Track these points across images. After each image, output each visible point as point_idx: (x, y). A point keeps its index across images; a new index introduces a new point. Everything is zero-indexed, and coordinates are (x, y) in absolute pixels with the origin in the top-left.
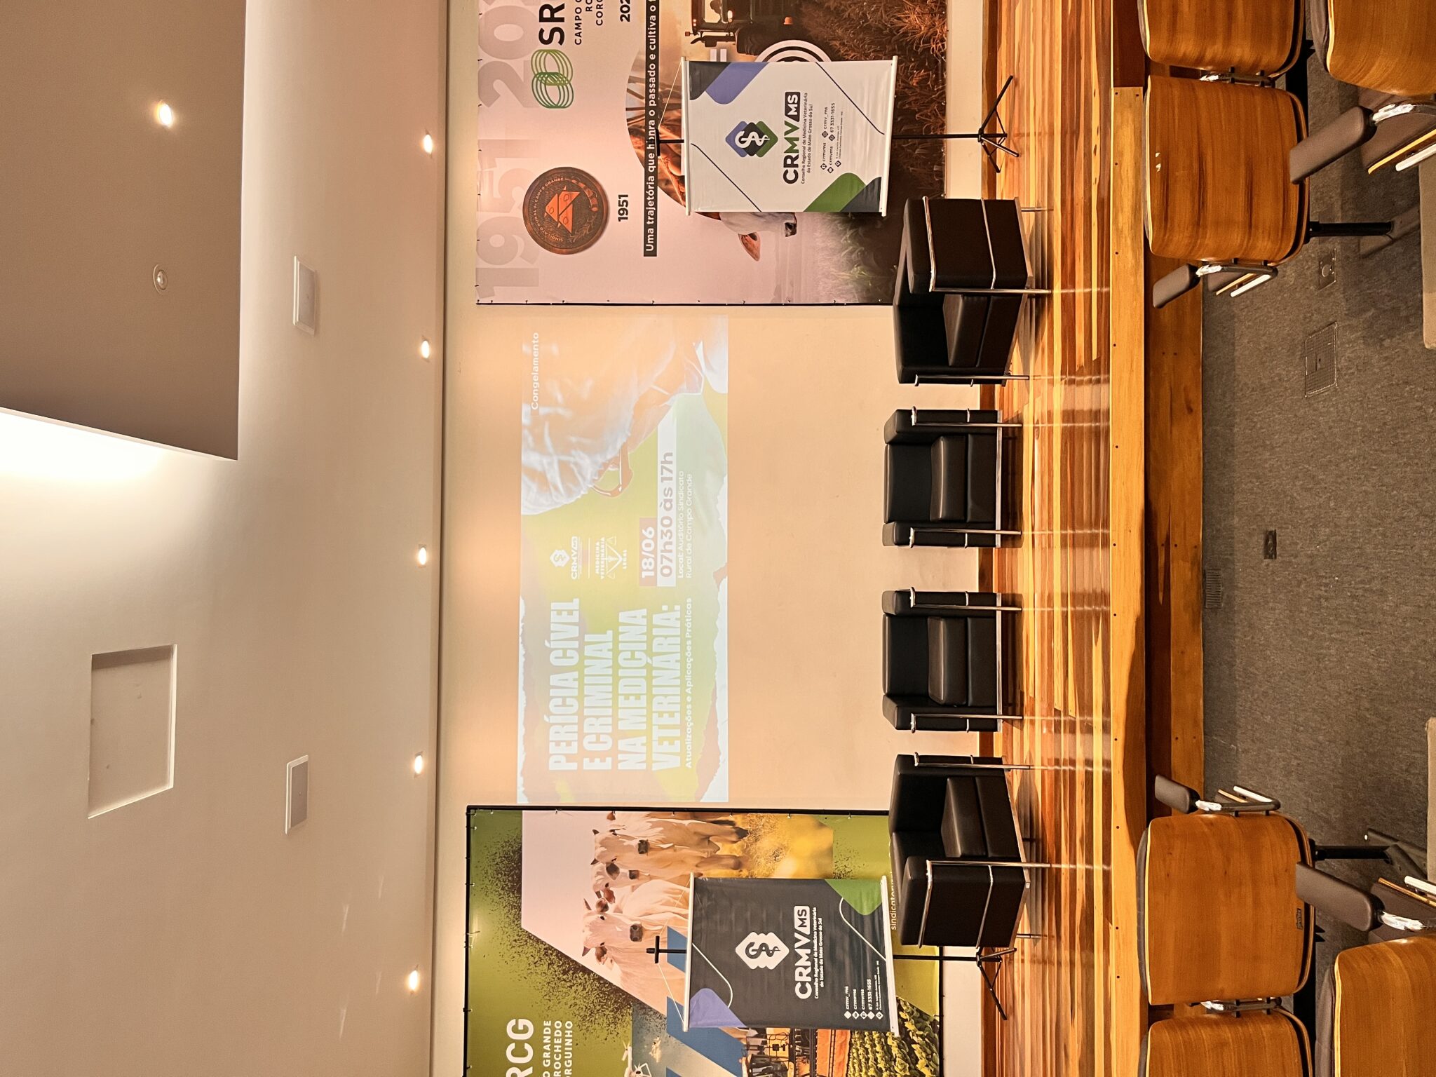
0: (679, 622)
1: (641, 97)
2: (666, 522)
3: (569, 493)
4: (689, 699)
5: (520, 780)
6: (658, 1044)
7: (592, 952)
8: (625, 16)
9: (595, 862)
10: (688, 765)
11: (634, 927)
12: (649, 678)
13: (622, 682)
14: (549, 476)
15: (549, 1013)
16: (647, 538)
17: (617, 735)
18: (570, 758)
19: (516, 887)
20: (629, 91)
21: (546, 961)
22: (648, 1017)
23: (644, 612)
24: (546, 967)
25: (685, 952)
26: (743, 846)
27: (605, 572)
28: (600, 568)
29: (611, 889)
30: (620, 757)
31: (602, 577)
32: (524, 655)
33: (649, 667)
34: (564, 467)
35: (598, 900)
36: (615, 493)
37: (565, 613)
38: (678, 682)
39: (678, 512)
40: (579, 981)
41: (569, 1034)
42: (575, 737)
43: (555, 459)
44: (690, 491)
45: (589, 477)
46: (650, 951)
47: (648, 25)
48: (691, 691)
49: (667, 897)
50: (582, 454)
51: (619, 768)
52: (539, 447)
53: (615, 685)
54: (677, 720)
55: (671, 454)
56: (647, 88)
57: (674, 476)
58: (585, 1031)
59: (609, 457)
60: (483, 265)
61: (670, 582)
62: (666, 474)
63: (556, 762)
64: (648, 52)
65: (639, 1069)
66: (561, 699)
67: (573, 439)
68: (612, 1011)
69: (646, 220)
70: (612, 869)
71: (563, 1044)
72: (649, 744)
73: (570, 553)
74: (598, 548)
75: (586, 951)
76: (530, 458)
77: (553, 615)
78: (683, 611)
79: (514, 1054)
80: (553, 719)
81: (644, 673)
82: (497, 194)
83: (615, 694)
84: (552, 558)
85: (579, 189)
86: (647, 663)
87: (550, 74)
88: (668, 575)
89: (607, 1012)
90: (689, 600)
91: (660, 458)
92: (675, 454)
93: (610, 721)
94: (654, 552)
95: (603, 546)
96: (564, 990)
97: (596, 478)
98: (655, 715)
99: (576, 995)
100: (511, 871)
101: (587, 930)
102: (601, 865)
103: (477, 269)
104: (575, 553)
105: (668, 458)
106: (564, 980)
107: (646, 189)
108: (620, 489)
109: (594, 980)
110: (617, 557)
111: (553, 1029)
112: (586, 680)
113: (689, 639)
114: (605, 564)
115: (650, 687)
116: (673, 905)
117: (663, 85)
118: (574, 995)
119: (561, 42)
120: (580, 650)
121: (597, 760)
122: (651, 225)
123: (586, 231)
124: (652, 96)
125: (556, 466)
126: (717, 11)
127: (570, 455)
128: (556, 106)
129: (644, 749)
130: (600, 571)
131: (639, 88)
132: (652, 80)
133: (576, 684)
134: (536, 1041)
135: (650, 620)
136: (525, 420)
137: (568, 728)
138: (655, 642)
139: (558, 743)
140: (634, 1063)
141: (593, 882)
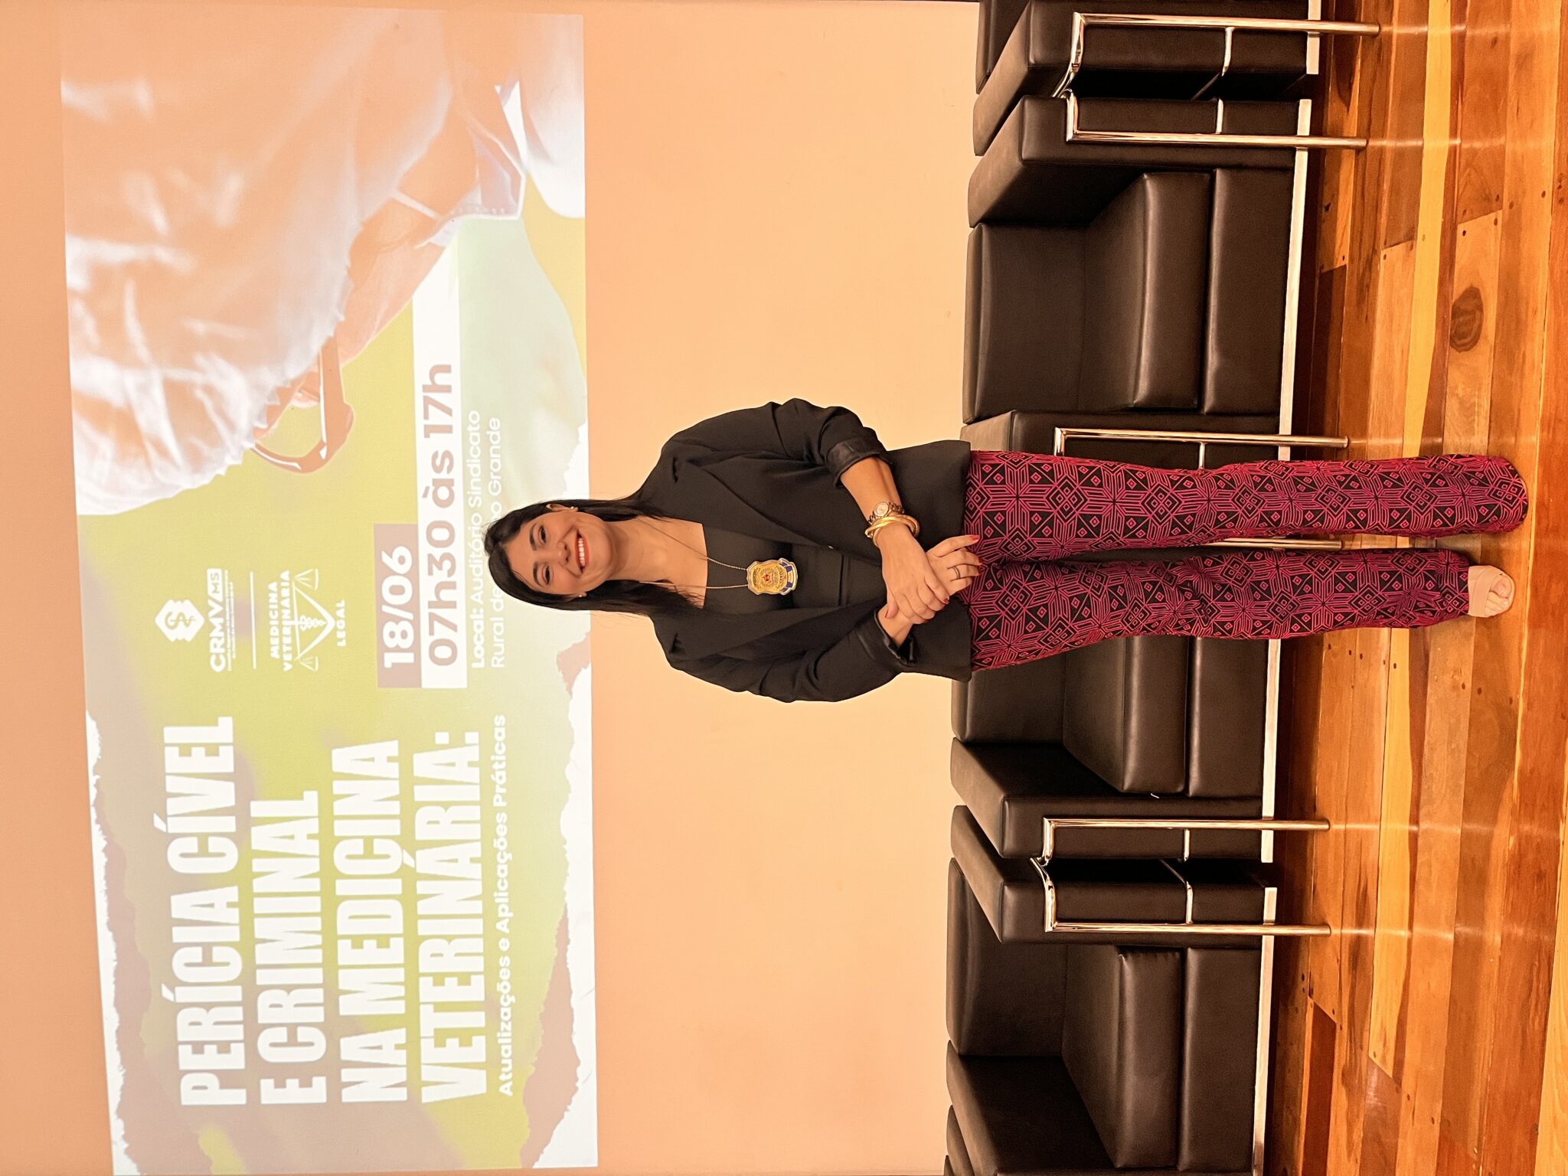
0: (477, 770)
2: (441, 534)
3: (196, 460)
4: (504, 945)
10: (506, 1090)
12: (409, 900)
13: (344, 910)
14: (142, 420)
16: (395, 574)
17: (338, 1026)
18: (228, 1079)
23: (392, 747)
27: (295, 655)
28: (281, 644)
30: (347, 1075)
31: (288, 667)
32: (105, 850)
33: (408, 875)
34: (179, 397)
36: (310, 463)
37: (198, 752)
38: (478, 907)
42: (238, 1032)
43: (156, 377)
44: (496, 458)
45: (243, 422)
48: (509, 925)
50: (222, 364)
51: (344, 1100)
52: (115, 348)
53: (328, 914)
54: (476, 991)
55: (447, 369)
57: (455, 421)
59: (294, 370)
61: (452, 679)
62: (437, 417)
63: (195, 1088)
66: (199, 950)
67: (200, 327)
72: (412, 1047)
73: (204, 610)
74: (273, 598)
77: (171, 755)
78: (487, 746)
80: (182, 995)
81: (396, 886)
83: (330, 936)
84: (160, 620)
86: (403, 865)
88: (452, 660)
90: (500, 720)
91: (421, 378)
92: (456, 369)
93: (318, 995)
94: (413, 606)
95: (285, 593)
97: (264, 426)
98: (425, 983)
104: (218, 609)
105: (441, 379)
108: (323, 453)
110: (321, 617)
112: (260, 905)
113: (500, 810)
114: (293, 636)
115: (411, 918)
120: (241, 838)
121: (292, 1083)
125: (158, 394)
127: (192, 366)
129: (401, 1057)
130: (281, 652)
133: (234, 915)
135: (404, 762)
136: (76, 279)
137: (219, 1014)
138: (422, 816)
139: (198, 1047)
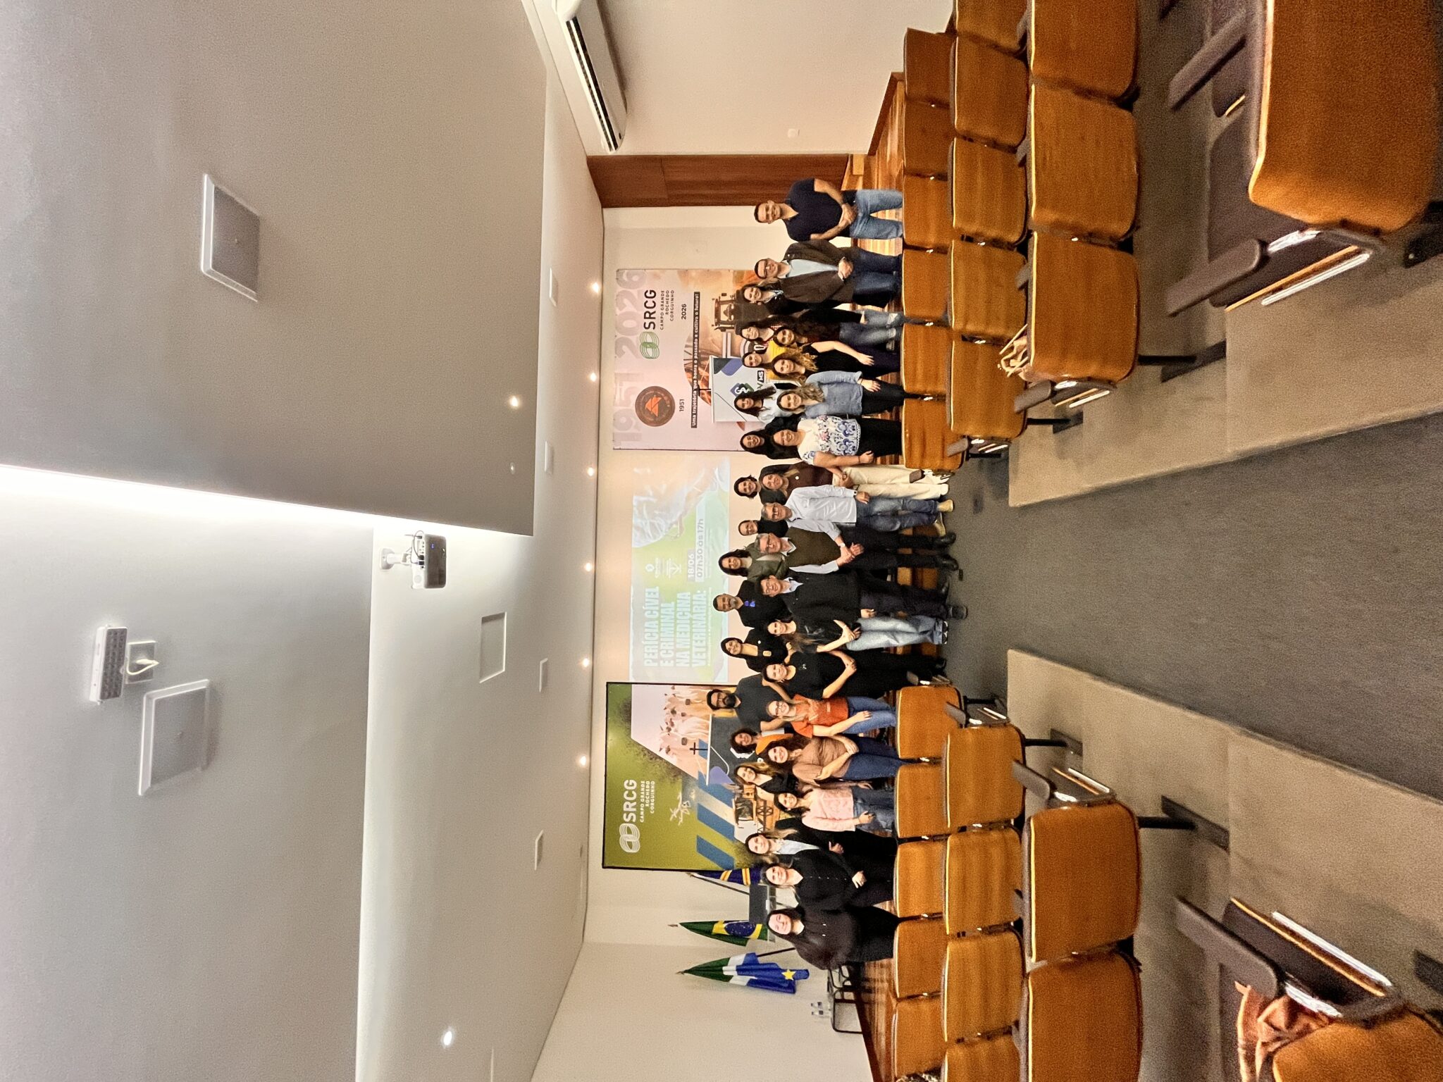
1: (690, 354)
2: (700, 552)
3: (655, 538)
4: (710, 634)
5: (631, 670)
6: (694, 792)
7: (664, 750)
8: (684, 317)
9: (665, 709)
10: (709, 665)
11: (683, 739)
12: (691, 624)
13: (678, 626)
14: (645, 530)
15: (644, 777)
16: (691, 559)
17: (676, 650)
18: (654, 661)
19: (629, 720)
20: (685, 351)
21: (642, 753)
22: (689, 780)
23: (689, 594)
24: (642, 756)
25: (707, 750)
27: (671, 575)
28: (669, 573)
29: (673, 721)
30: (677, 660)
32: (633, 613)
33: (691, 619)
34: (652, 525)
35: (666, 726)
36: (676, 537)
37: (652, 593)
38: (705, 627)
39: (706, 547)
40: (658, 763)
41: (653, 787)
42: (657, 651)
43: (648, 521)
44: (711, 537)
46: (691, 749)
47: (694, 320)
48: (711, 630)
49: (699, 725)
50: (661, 519)
51: (677, 665)
52: (641, 516)
53: (675, 627)
54: (704, 644)
56: (694, 350)
57: (703, 530)
58: (660, 786)
59: (674, 520)
60: (616, 431)
61: (702, 580)
62: (700, 529)
63: (647, 663)
64: (694, 334)
65: (685, 803)
66: (650, 633)
67: (657, 512)
68: (673, 777)
69: (692, 411)
70: (673, 712)
71: (650, 792)
72: (691, 655)
73: (655, 566)
74: (668, 563)
75: (661, 749)
76: (636, 521)
77: (647, 594)
79: (628, 795)
80: (646, 643)
81: (689, 622)
82: (623, 398)
83: (675, 632)
84: (646, 568)
85: (661, 396)
86: (691, 617)
87: (649, 343)
88: (701, 576)
89: (671, 777)
90: (710, 589)
91: (697, 522)
92: (704, 520)
93: (673, 644)
94: (694, 565)
95: (670, 562)
96: (651, 767)
97: (667, 531)
98: (694, 642)
99: (657, 768)
100: (626, 712)
101: (661, 740)
102: (669, 710)
103: (614, 434)
104: (657, 566)
105: (701, 522)
106: (651, 763)
107: (693, 397)
108: (678, 536)
109: (664, 763)
110: (676, 568)
111: (645, 784)
112: (662, 625)
114: (671, 571)
115: (692, 628)
116: (701, 728)
117: (702, 349)
118: (655, 769)
119: (654, 328)
120: (659, 611)
121: (667, 662)
122: (694, 414)
123: (664, 416)
124: (696, 354)
125: (648, 524)
126: (726, 315)
127: (655, 520)
128: (651, 358)
129: (688, 657)
131: (690, 350)
132: (696, 346)
133: (657, 626)
134: (638, 790)
135: (691, 596)
136: (635, 504)
137: (653, 647)
138: (694, 608)
139: (648, 654)
140: (683, 801)
141: (665, 718)
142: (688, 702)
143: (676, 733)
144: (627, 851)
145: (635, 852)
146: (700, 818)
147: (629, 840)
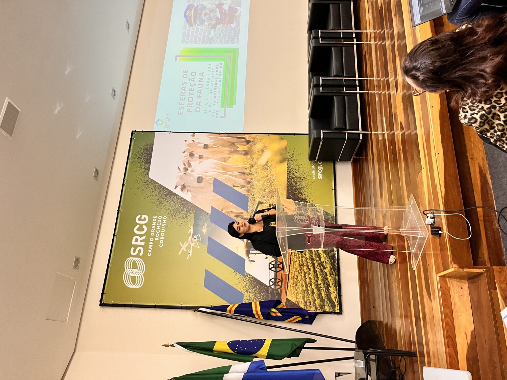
6: (205, 226)
7: (179, 187)
9: (184, 152)
11: (199, 178)
15: (157, 212)
19: (148, 161)
21: (158, 191)
22: (202, 215)
24: (157, 193)
26: (248, 147)
29: (190, 162)
35: (184, 166)
40: (172, 199)
41: (164, 221)
49: (214, 166)
58: (172, 220)
65: (196, 237)
68: (186, 212)
70: (191, 155)
71: (161, 226)
75: (176, 187)
79: (138, 230)
89: (183, 212)
96: (165, 203)
100: (147, 155)
101: (178, 178)
102: (187, 153)
106: (165, 199)
109: (179, 199)
118: (169, 205)
134: (149, 225)
140: (194, 234)
141: (183, 159)
142: (206, 147)
143: (192, 173)
144: (130, 287)
145: (138, 287)
146: (210, 252)
147: (133, 275)
